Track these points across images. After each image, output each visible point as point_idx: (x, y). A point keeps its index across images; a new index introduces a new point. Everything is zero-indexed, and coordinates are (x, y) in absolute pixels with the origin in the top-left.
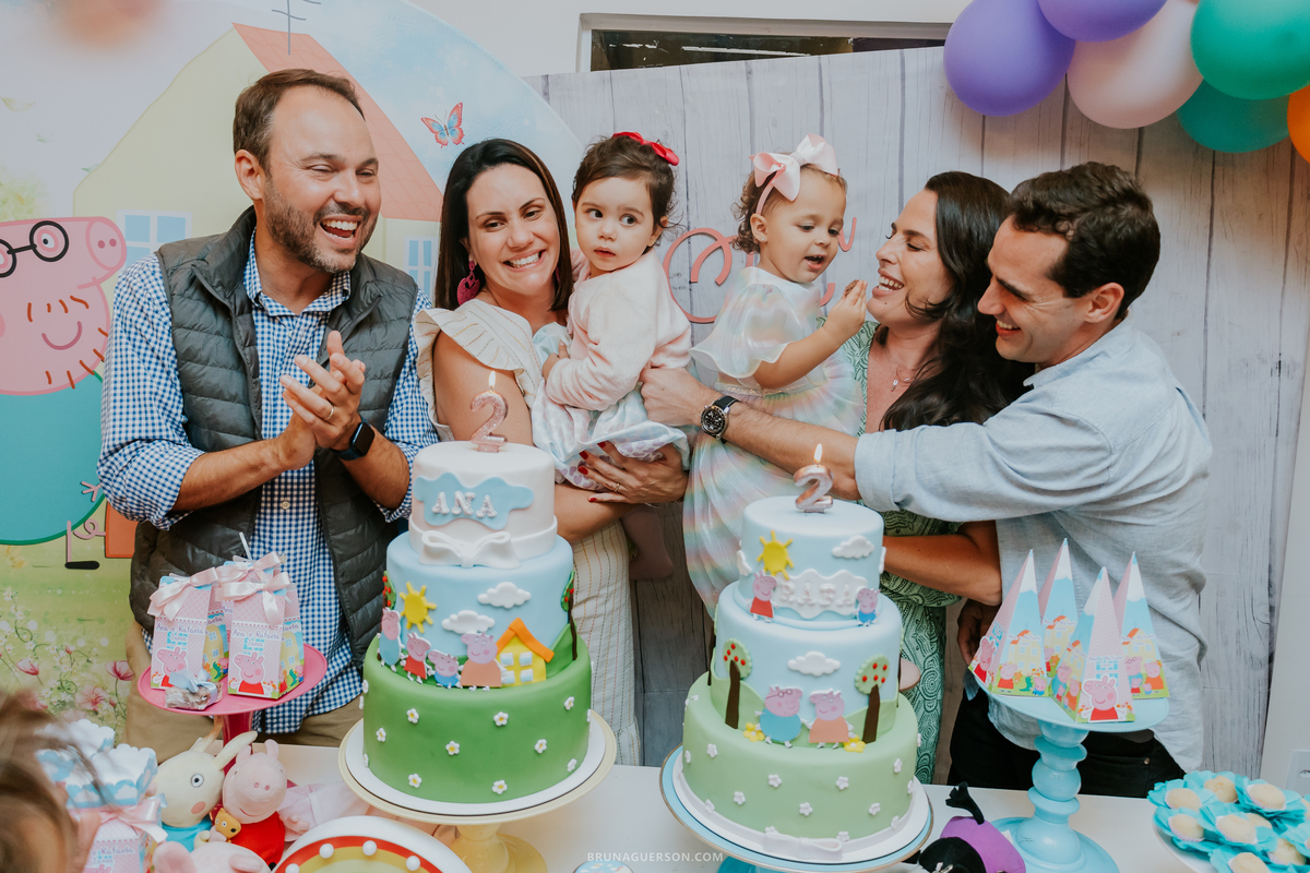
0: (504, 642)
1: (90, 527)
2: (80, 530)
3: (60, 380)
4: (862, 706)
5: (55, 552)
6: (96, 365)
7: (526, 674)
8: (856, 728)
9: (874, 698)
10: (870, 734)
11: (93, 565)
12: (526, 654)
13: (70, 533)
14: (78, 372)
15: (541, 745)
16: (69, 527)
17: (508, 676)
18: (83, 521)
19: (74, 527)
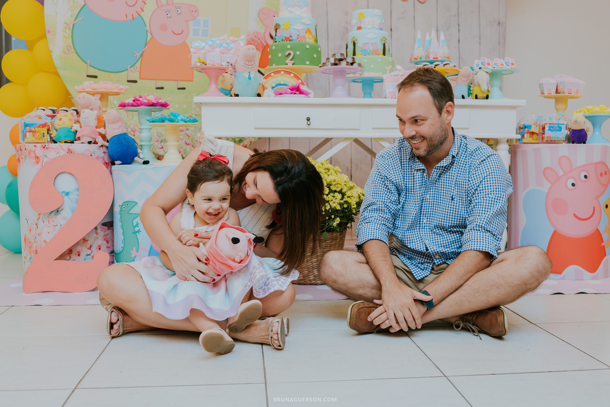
0: (306, 32)
1: (135, 68)
2: (132, 69)
3: (130, 17)
4: (382, 47)
5: (124, 76)
6: (141, 13)
7: (311, 40)
8: (381, 52)
9: (384, 45)
10: (384, 54)
11: (135, 82)
12: (311, 36)
13: (129, 70)
14: (135, 15)
15: (315, 56)
16: (129, 67)
17: (307, 40)
18: (133, 66)
19: (130, 68)
